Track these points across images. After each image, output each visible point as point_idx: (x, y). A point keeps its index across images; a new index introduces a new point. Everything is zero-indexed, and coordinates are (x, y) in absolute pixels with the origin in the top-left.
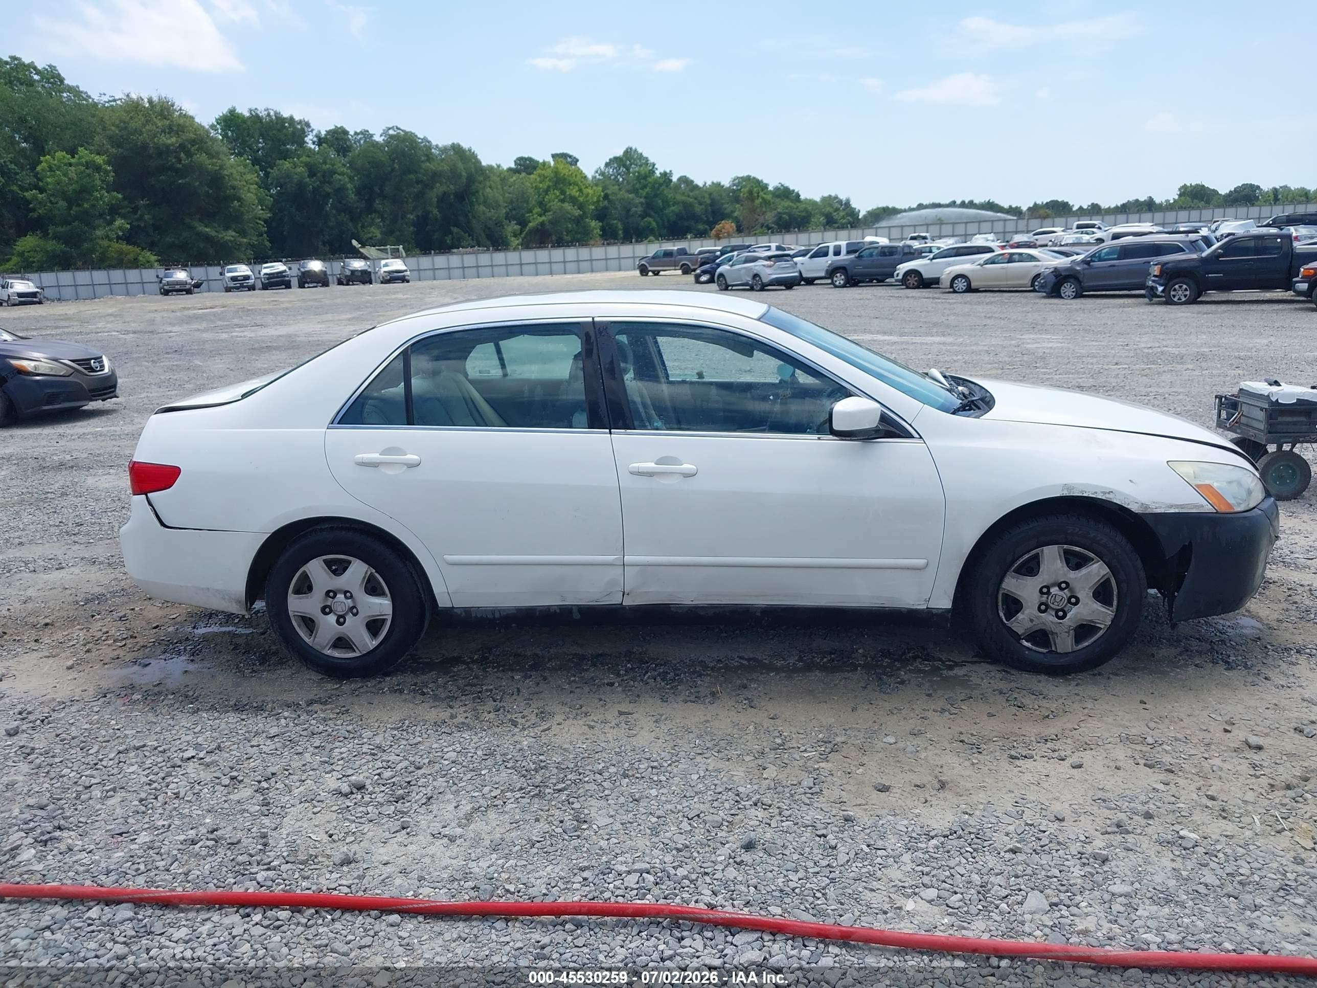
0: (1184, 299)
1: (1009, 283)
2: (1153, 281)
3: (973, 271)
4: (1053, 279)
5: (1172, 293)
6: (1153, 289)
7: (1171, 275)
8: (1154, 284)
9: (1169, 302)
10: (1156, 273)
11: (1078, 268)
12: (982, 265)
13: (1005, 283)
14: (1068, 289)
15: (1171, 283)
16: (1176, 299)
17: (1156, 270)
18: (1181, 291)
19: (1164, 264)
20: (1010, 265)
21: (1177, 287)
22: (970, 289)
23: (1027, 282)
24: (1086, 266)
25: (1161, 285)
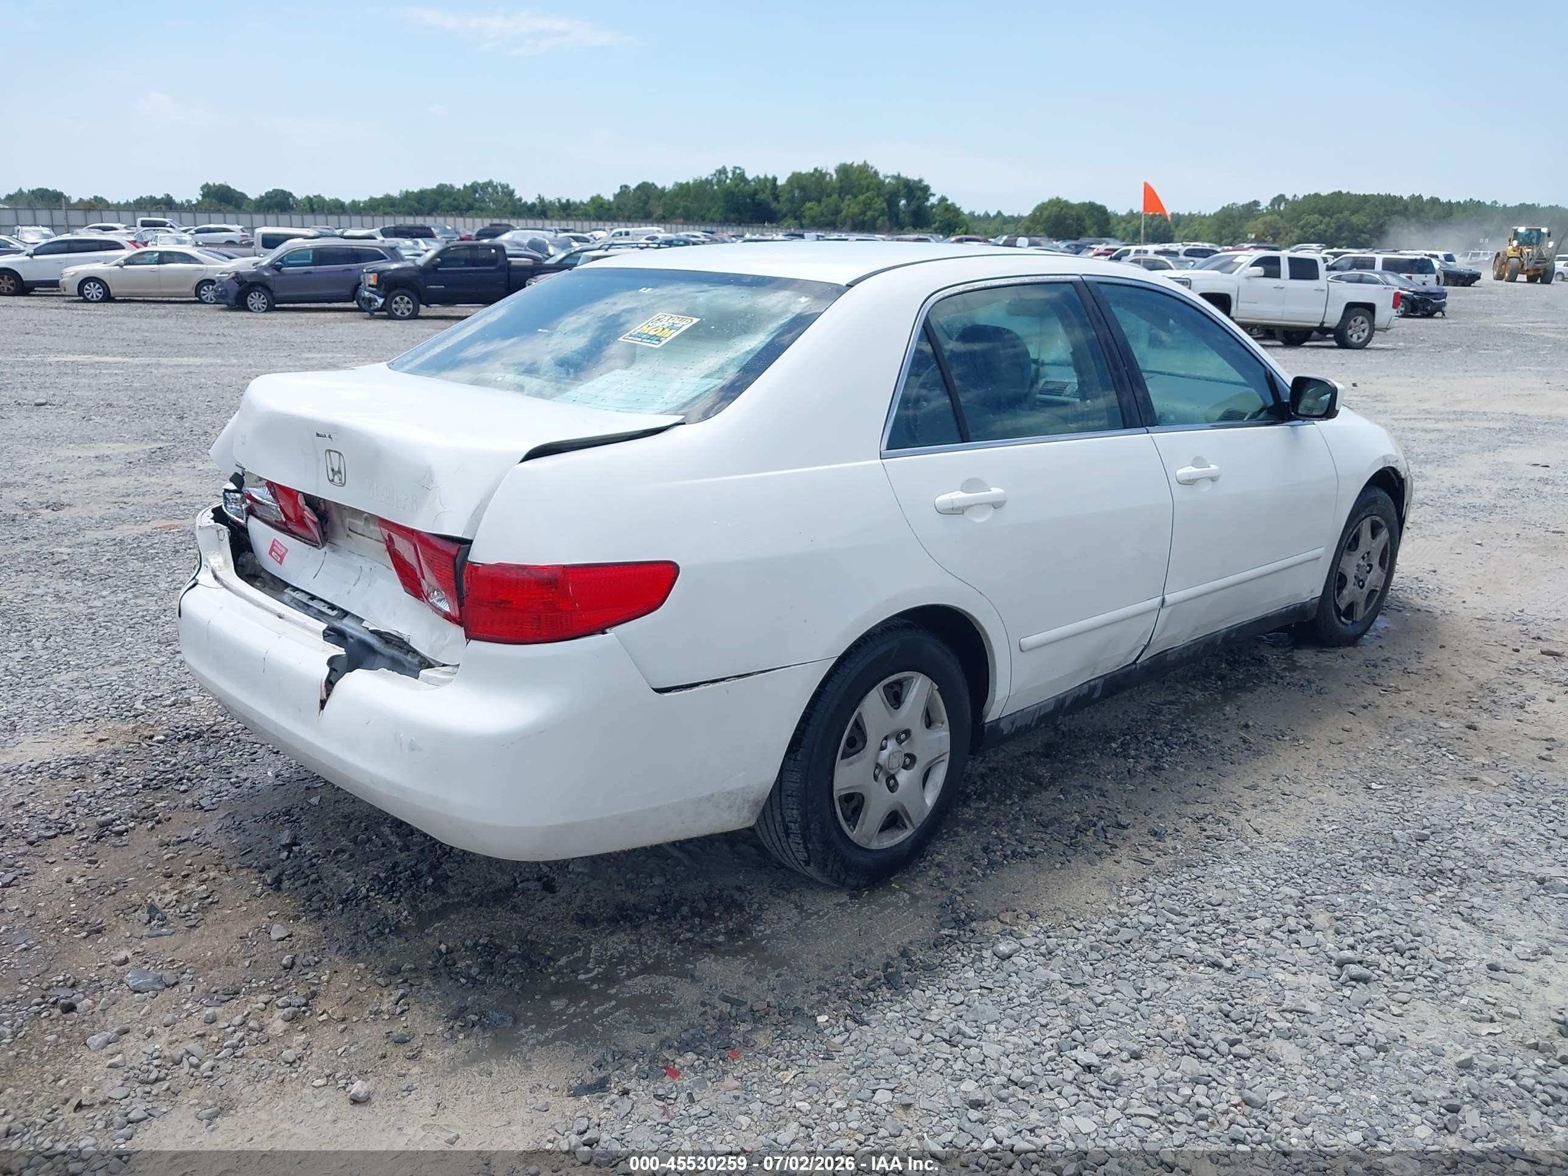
0: (407, 314)
1: (165, 290)
2: (371, 292)
3: (110, 272)
4: (235, 288)
5: (394, 306)
6: (370, 301)
7: (390, 285)
8: (372, 295)
9: (392, 317)
10: (373, 282)
11: (266, 274)
12: (121, 266)
13: (158, 290)
14: (256, 300)
15: (391, 295)
16: (398, 313)
17: (372, 279)
18: (403, 304)
19: (380, 273)
20: (162, 266)
21: (398, 299)
22: (108, 298)
23: (190, 289)
24: (276, 272)
25: (381, 297)
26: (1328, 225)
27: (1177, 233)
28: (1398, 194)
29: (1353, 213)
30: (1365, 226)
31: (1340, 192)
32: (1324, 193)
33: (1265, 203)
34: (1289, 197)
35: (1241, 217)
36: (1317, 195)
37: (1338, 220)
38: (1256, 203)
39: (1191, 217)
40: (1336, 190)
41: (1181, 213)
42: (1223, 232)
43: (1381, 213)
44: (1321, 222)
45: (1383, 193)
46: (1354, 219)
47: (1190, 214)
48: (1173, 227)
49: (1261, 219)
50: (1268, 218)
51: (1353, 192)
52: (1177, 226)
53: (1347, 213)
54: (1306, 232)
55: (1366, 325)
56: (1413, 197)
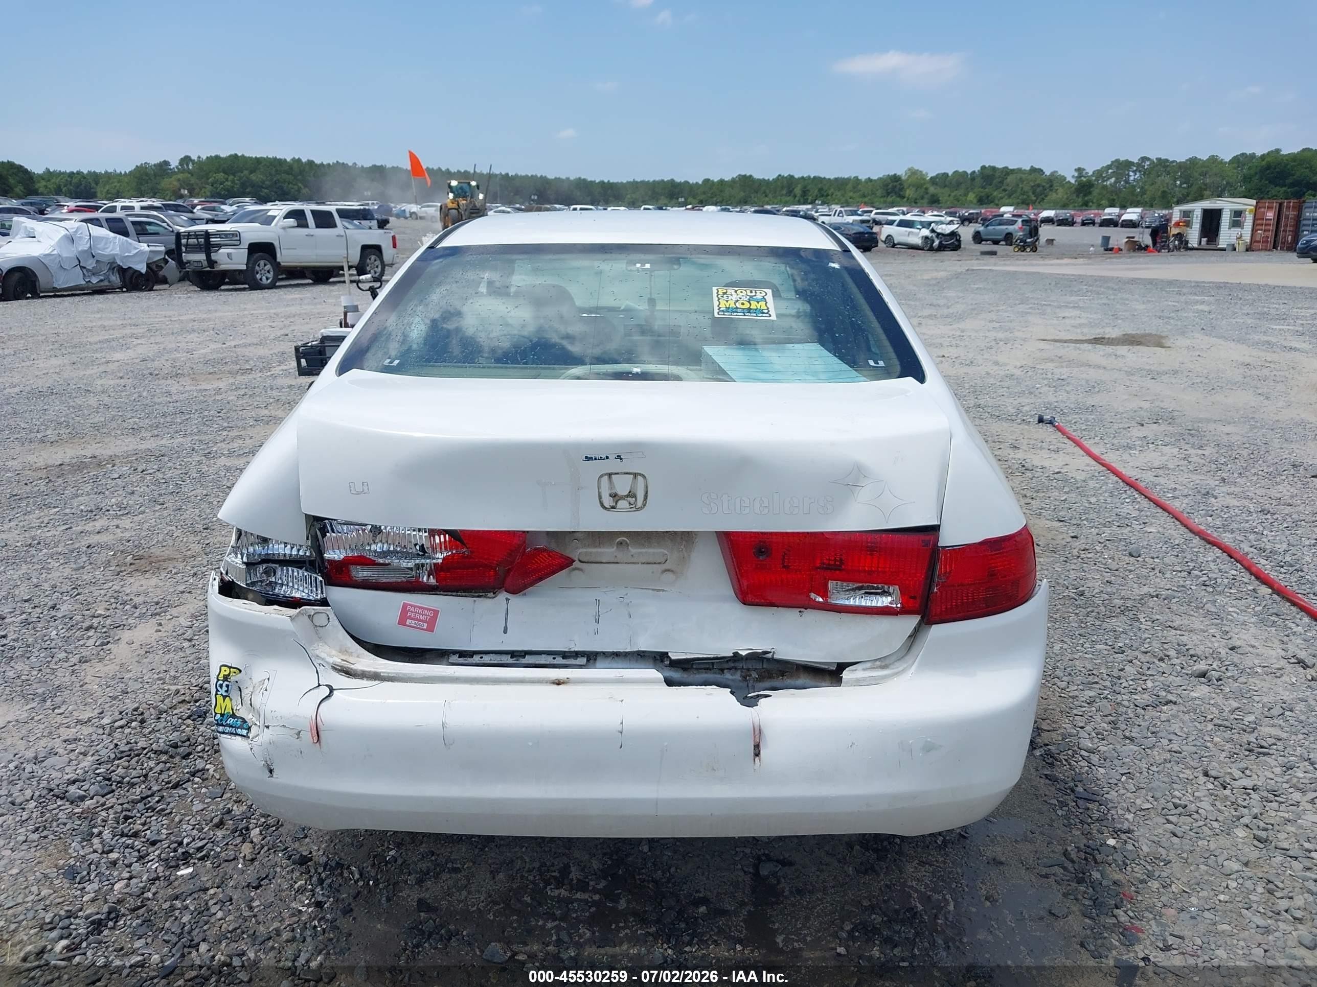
26: (233, 182)
27: (98, 189)
28: (282, 157)
29: (251, 172)
30: (263, 182)
31: (236, 155)
32: (223, 155)
33: (174, 163)
34: (194, 158)
35: (155, 175)
36: (217, 157)
37: (241, 178)
38: (166, 163)
39: (108, 175)
40: (233, 153)
41: (98, 171)
42: (143, 188)
43: (273, 172)
44: (227, 180)
45: (270, 156)
46: (253, 177)
47: (106, 172)
48: (93, 185)
49: (174, 177)
50: (180, 176)
51: (247, 155)
52: (97, 184)
53: (246, 172)
54: (217, 188)
55: (378, 263)
56: (293, 159)
